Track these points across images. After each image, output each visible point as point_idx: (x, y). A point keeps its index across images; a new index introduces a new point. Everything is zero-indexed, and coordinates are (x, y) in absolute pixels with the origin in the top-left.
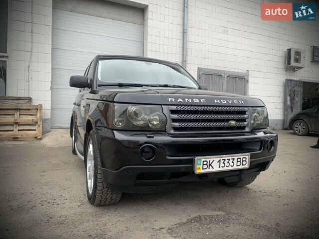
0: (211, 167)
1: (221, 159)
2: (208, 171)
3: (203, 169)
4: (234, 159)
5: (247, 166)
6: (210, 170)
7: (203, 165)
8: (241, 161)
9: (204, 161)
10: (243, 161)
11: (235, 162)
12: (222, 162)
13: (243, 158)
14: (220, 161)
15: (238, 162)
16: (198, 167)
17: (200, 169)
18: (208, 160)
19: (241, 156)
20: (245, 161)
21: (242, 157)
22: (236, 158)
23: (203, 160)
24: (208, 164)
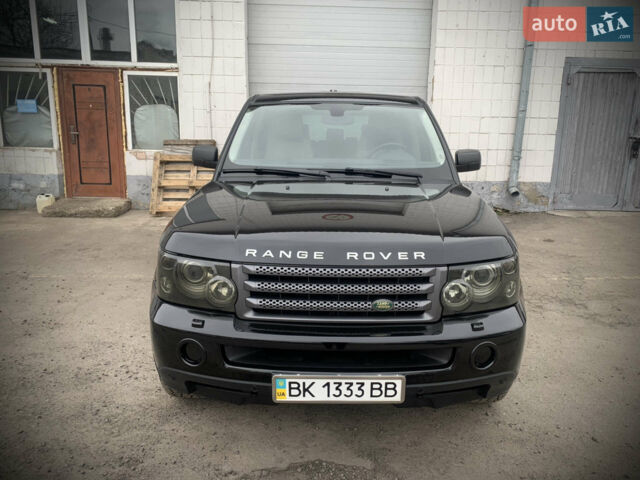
0: (307, 393)
1: (332, 382)
2: (301, 399)
3: (290, 395)
4: (363, 384)
5: (398, 398)
6: (308, 398)
7: (290, 388)
8: (383, 389)
9: (290, 383)
10: (386, 389)
11: (367, 388)
12: (333, 387)
13: (387, 384)
14: (328, 384)
15: (372, 389)
16: (279, 390)
17: (283, 394)
18: (301, 382)
19: (382, 379)
20: (394, 389)
21: (383, 382)
22: (368, 383)
23: (288, 381)
24: (301, 388)
